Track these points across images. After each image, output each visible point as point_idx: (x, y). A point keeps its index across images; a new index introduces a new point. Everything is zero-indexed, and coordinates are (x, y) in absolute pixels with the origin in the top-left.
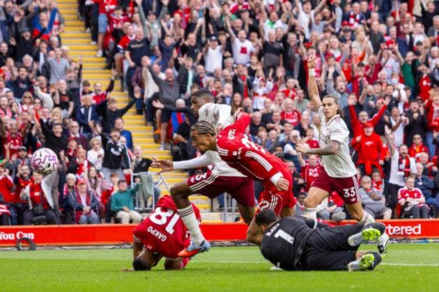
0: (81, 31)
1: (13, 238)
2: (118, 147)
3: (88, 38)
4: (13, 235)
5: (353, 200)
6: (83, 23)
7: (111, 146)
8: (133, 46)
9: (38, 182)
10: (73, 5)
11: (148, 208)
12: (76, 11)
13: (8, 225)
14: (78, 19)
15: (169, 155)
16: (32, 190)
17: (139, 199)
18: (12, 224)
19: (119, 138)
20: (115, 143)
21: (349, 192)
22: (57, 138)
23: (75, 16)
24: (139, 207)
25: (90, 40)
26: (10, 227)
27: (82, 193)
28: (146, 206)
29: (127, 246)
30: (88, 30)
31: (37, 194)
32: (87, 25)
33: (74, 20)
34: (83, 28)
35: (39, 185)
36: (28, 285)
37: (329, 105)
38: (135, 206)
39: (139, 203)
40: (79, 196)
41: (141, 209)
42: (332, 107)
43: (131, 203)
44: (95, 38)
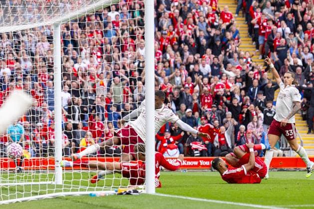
0: (250, 44)
1: (209, 164)
2: (272, 111)
3: (254, 48)
4: (209, 162)
5: (292, 137)
6: (251, 39)
7: (266, 112)
8: (278, 49)
9: (223, 133)
10: (244, 29)
11: (288, 148)
12: (247, 32)
13: (206, 156)
14: (248, 37)
15: (301, 116)
16: (220, 138)
17: (282, 143)
18: (208, 156)
19: (272, 107)
20: (270, 110)
21: (289, 132)
22: (235, 106)
23: (246, 35)
24: (283, 147)
25: (255, 49)
26: (207, 157)
27: (249, 138)
28: (286, 147)
29: (275, 170)
30: (254, 43)
31: (222, 139)
32: (253, 40)
33: (246, 37)
34: (251, 42)
35: (224, 134)
36: (217, 192)
37: (288, 77)
38: (280, 146)
39: (283, 145)
40: (247, 140)
41: (284, 148)
42: (290, 79)
43: (278, 144)
44: (257, 47)
